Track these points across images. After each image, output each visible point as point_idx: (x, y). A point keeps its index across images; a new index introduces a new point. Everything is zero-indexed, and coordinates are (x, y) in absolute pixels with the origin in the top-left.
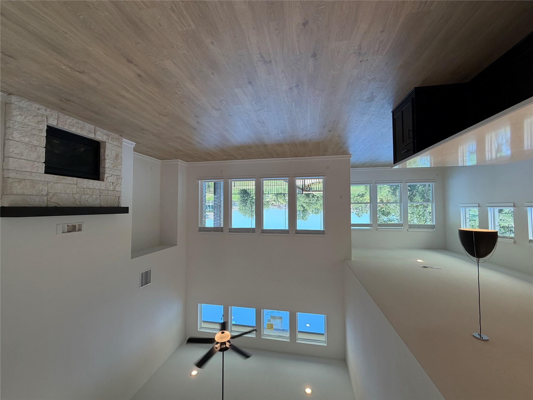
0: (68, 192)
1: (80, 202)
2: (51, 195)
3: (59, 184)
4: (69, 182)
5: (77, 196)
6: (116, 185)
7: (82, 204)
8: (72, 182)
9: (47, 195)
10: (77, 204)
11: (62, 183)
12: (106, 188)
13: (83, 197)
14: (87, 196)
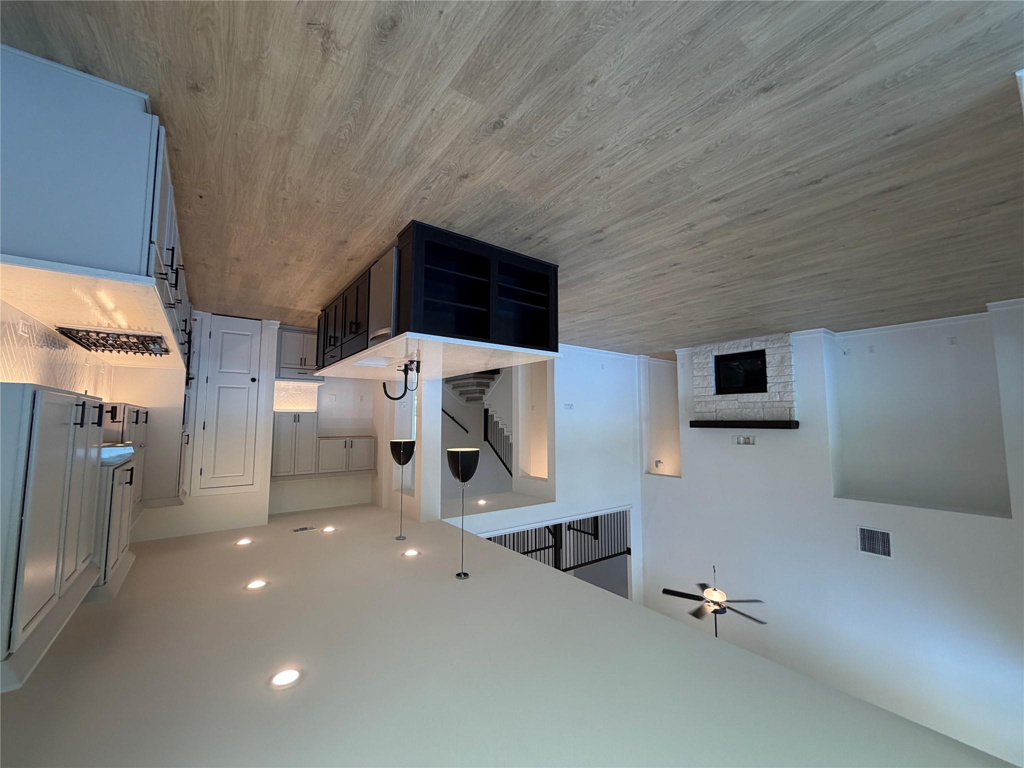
0: (730, 407)
1: (741, 416)
2: (718, 411)
3: (723, 402)
4: (731, 399)
5: (738, 411)
6: (784, 394)
7: (743, 417)
8: (733, 399)
9: (716, 411)
10: (739, 418)
11: (725, 401)
12: (769, 399)
13: (744, 411)
14: (748, 410)
